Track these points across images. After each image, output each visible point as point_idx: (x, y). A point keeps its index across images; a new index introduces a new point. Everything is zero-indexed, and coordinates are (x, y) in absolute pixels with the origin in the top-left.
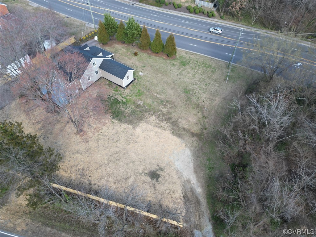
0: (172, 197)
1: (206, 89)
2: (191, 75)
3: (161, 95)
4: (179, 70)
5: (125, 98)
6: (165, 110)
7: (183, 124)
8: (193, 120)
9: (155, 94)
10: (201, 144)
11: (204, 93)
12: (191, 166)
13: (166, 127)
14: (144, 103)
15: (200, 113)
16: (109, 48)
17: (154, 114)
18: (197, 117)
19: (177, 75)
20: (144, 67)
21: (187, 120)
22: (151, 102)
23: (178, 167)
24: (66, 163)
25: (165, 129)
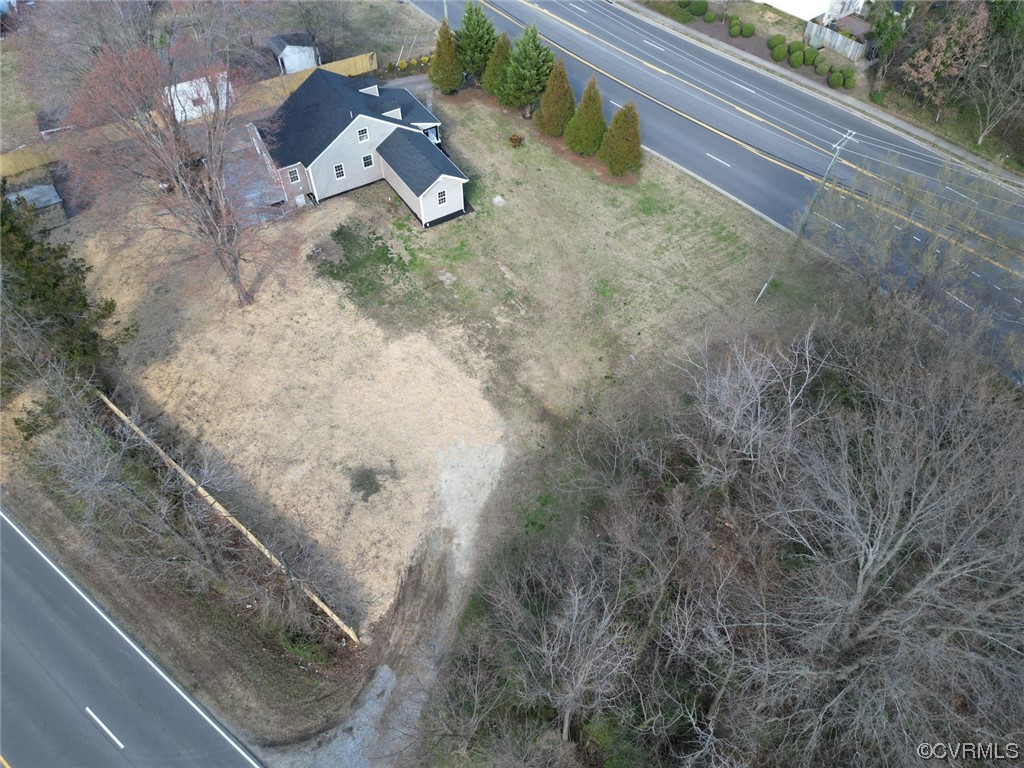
0: (377, 557)
1: (675, 301)
2: (650, 246)
3: (520, 276)
4: (622, 220)
5: (412, 254)
6: (504, 321)
7: (535, 376)
8: (570, 373)
9: (503, 269)
10: (550, 449)
11: (659, 311)
12: (483, 497)
13: (476, 369)
14: (456, 284)
15: (605, 364)
16: (454, 106)
17: (465, 323)
18: (587, 371)
19: (607, 234)
20: (518, 183)
21: (552, 369)
22: (477, 287)
23: (444, 486)
24: (173, 369)
25: (471, 373)
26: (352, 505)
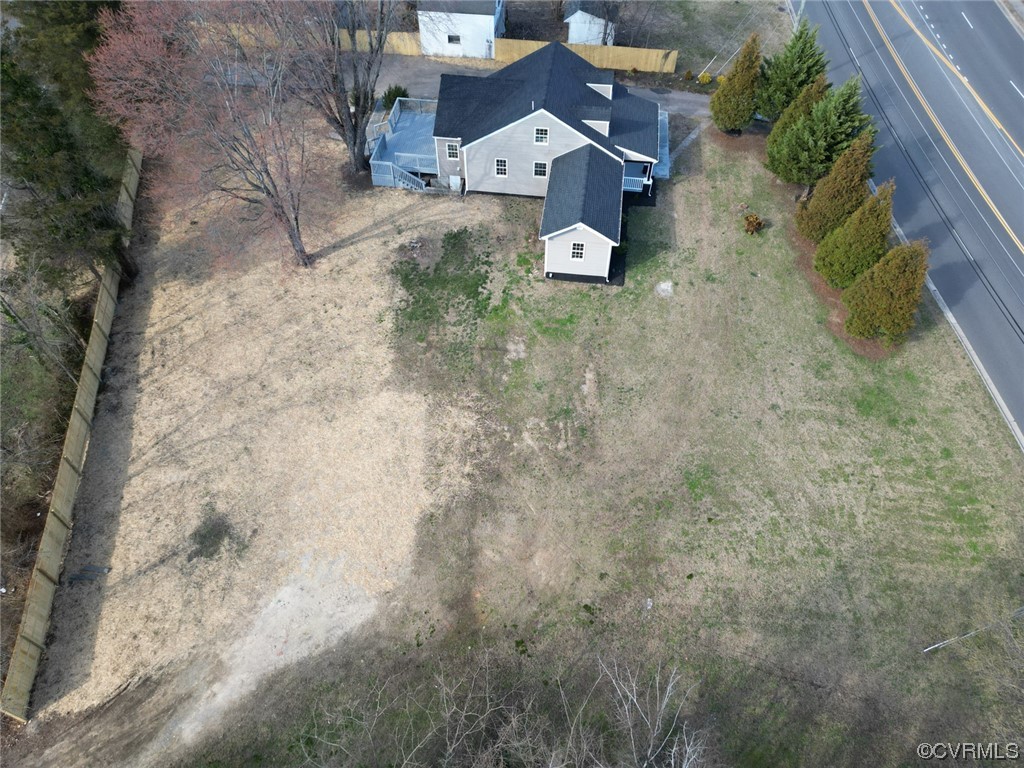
0: (135, 637)
1: (791, 563)
2: (825, 460)
3: (601, 396)
4: (812, 400)
5: (505, 301)
6: (530, 442)
7: (498, 542)
8: (545, 568)
9: (590, 376)
10: (424, 655)
11: (751, 561)
12: (296, 653)
13: (443, 482)
14: (518, 363)
15: (603, 587)
16: (720, 150)
17: (484, 416)
18: (570, 580)
19: (774, 407)
20: (710, 278)
21: (529, 544)
22: (537, 380)
23: (272, 605)
25: (431, 484)
26: (175, 554)
